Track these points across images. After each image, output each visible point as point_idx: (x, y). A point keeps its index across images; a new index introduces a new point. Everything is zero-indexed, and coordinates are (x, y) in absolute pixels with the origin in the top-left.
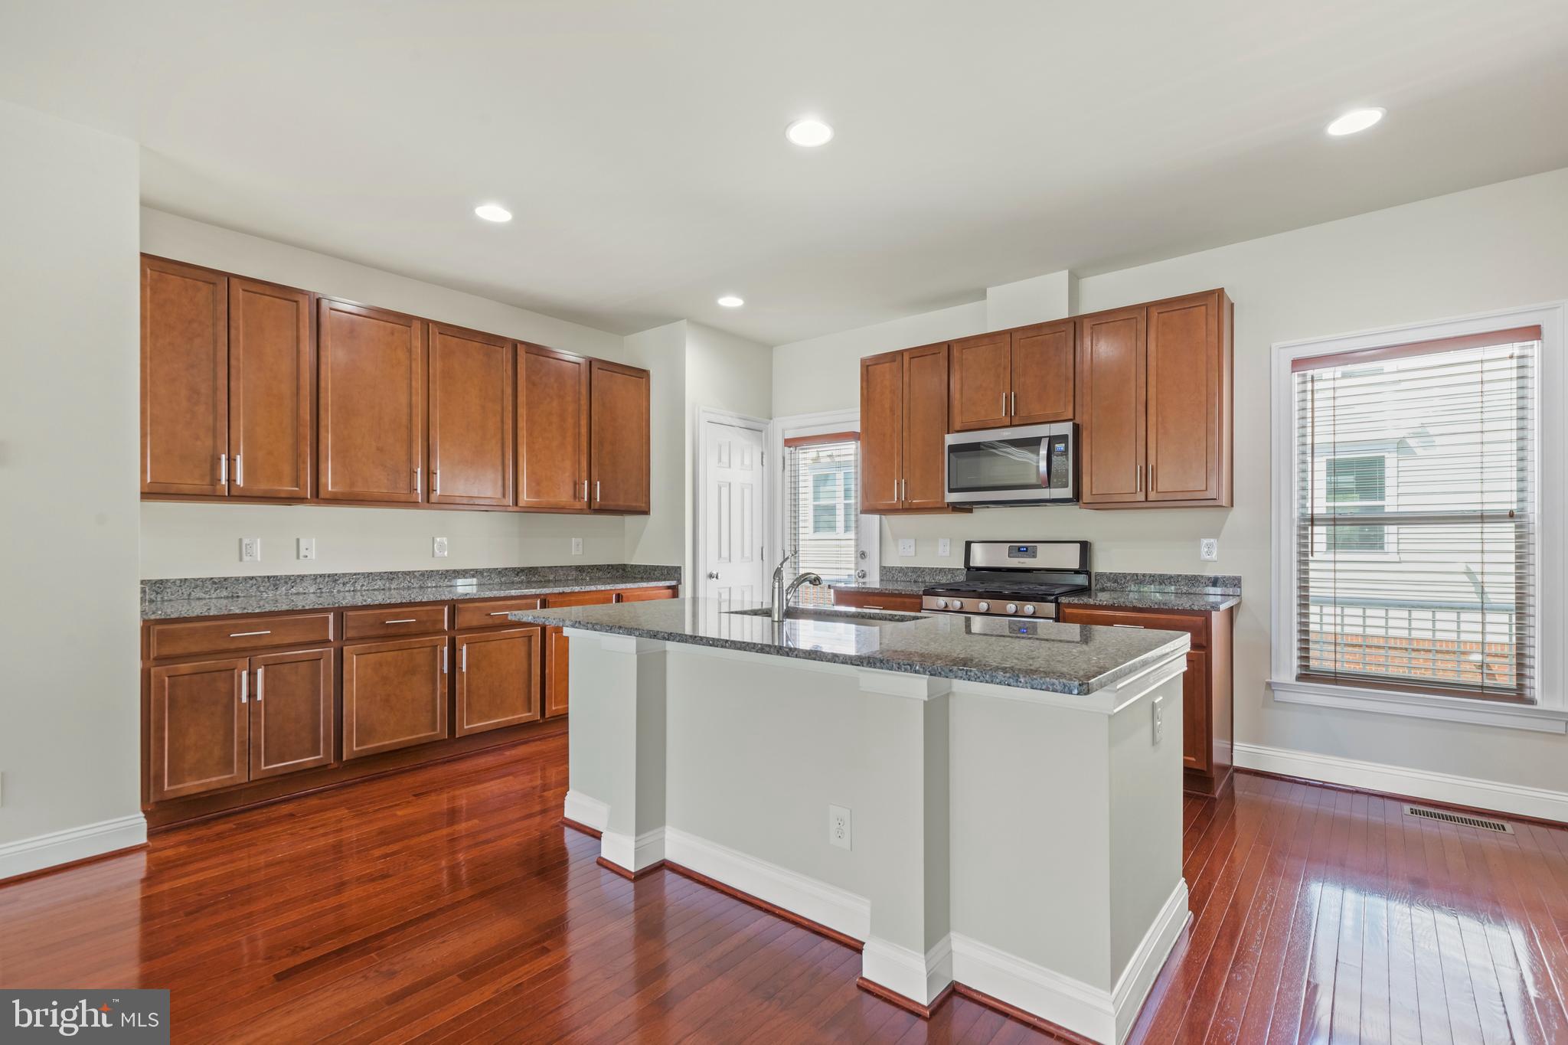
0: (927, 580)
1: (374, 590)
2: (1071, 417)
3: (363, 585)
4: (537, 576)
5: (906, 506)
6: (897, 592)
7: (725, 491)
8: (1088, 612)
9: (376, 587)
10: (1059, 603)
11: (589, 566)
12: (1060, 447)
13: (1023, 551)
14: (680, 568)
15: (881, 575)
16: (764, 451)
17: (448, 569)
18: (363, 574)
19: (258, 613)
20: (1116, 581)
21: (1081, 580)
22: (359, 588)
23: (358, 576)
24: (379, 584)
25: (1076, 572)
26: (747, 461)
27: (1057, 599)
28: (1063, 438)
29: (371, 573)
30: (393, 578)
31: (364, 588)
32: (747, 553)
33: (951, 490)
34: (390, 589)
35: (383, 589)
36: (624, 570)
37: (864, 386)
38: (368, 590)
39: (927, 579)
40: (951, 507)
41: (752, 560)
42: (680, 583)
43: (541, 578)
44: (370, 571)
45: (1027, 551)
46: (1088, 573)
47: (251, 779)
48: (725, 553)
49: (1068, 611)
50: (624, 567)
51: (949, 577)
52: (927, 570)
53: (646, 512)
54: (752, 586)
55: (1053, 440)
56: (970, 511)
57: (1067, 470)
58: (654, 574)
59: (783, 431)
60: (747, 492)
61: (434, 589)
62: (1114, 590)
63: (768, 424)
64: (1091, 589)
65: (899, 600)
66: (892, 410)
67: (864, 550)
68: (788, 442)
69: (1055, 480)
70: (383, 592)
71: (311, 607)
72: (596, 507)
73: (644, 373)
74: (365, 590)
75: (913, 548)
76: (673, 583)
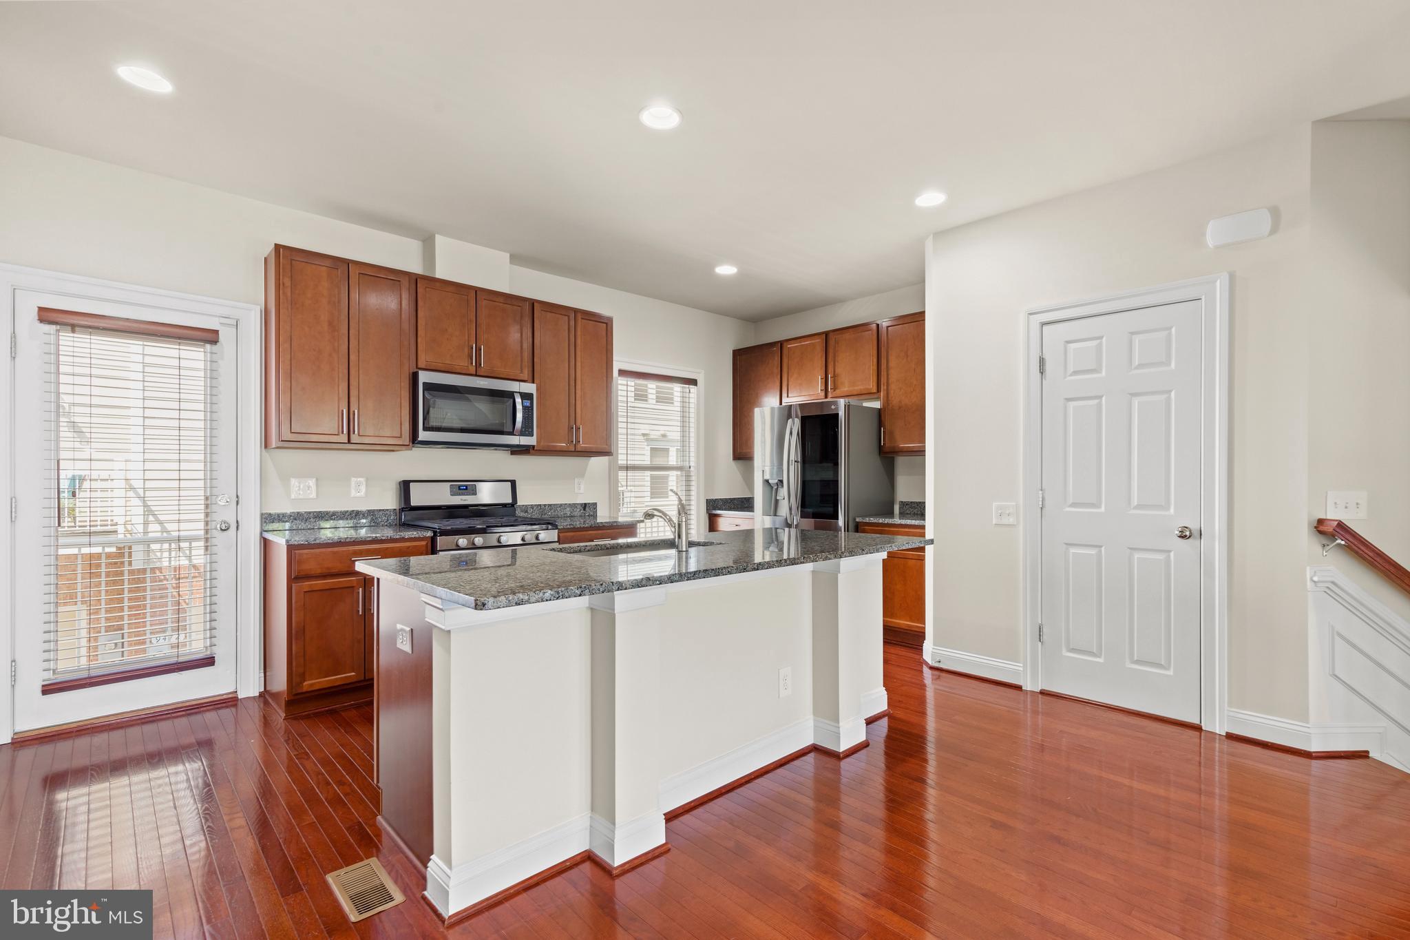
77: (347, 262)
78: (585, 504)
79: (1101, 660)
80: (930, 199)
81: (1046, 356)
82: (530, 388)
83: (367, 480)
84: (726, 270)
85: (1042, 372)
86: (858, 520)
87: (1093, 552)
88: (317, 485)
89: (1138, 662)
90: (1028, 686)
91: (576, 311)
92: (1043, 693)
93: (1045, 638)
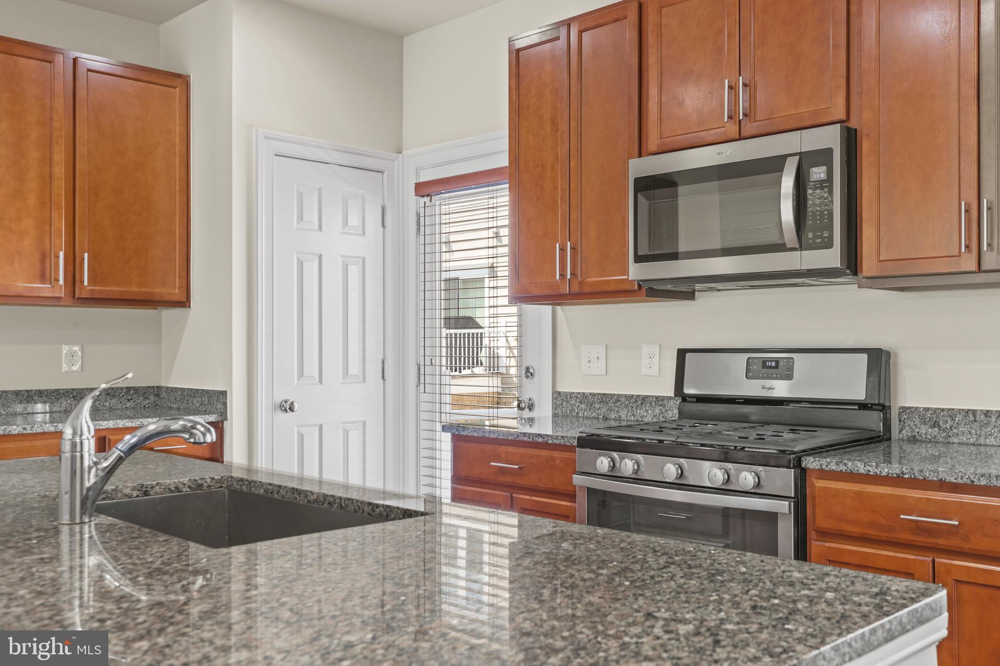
0: (623, 417)
2: (843, 116)
5: (576, 288)
6: (540, 440)
7: (312, 269)
8: (857, 487)
10: (804, 471)
12: (818, 173)
13: (771, 367)
14: (224, 393)
15: (555, 407)
16: (386, 203)
20: (936, 425)
21: (872, 421)
25: (863, 406)
26: (354, 220)
27: (799, 460)
28: (823, 156)
32: (354, 368)
33: (638, 259)
36: (158, 395)
37: (514, 86)
39: (623, 414)
40: (644, 291)
41: (364, 380)
42: (226, 419)
45: (777, 367)
46: (884, 408)
48: (312, 369)
49: (820, 484)
50: (157, 391)
51: (657, 411)
52: (623, 399)
54: (364, 423)
55: (806, 161)
56: (690, 296)
57: (831, 214)
58: (193, 404)
59: (417, 170)
60: (354, 272)
62: (933, 441)
63: (394, 161)
64: (889, 439)
65: (545, 453)
66: (554, 124)
67: (528, 365)
68: (424, 189)
69: (810, 235)
72: (84, 295)
73: (179, 81)
75: (603, 361)
76: (215, 417)
83: (660, 348)
88: (607, 356)
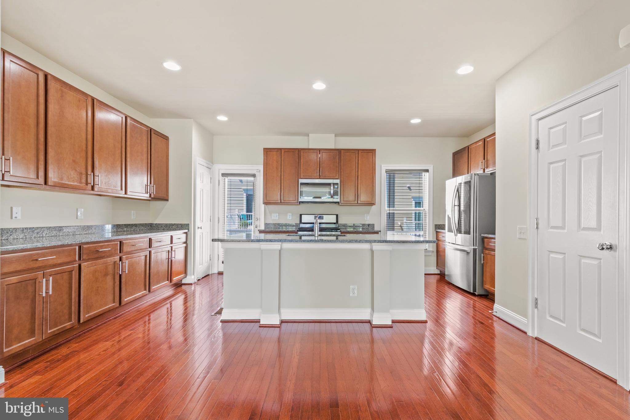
1: (51, 236)
2: (340, 178)
3: (46, 234)
4: (120, 229)
7: (202, 193)
9: (53, 235)
11: (139, 224)
14: (189, 224)
15: (265, 226)
16: (211, 177)
17: (85, 225)
18: (47, 228)
19: (49, 246)
20: (344, 226)
21: (336, 226)
22: (45, 235)
23: (44, 229)
24: (54, 233)
25: (334, 224)
26: (207, 181)
28: (337, 184)
29: (51, 227)
30: (61, 230)
31: (47, 235)
32: (207, 219)
34: (59, 236)
35: (56, 236)
38: (49, 236)
42: (189, 231)
43: (121, 230)
44: (50, 226)
46: (338, 224)
47: (44, 338)
48: (201, 219)
50: (151, 225)
52: (283, 224)
53: (167, 200)
55: (334, 184)
58: (172, 227)
59: (222, 169)
61: (79, 235)
62: (344, 229)
67: (257, 217)
68: (222, 175)
70: (56, 237)
71: (71, 243)
72: (153, 197)
73: (167, 137)
74: (47, 237)
76: (186, 231)
77: (281, 149)
78: (369, 224)
79: (564, 325)
80: (465, 70)
81: (540, 140)
82: (338, 181)
83: (292, 214)
84: (416, 121)
85: (537, 148)
86: (483, 235)
87: (561, 256)
88: (279, 216)
89: (583, 330)
90: (530, 333)
91: (358, 150)
92: (536, 338)
93: (539, 306)
